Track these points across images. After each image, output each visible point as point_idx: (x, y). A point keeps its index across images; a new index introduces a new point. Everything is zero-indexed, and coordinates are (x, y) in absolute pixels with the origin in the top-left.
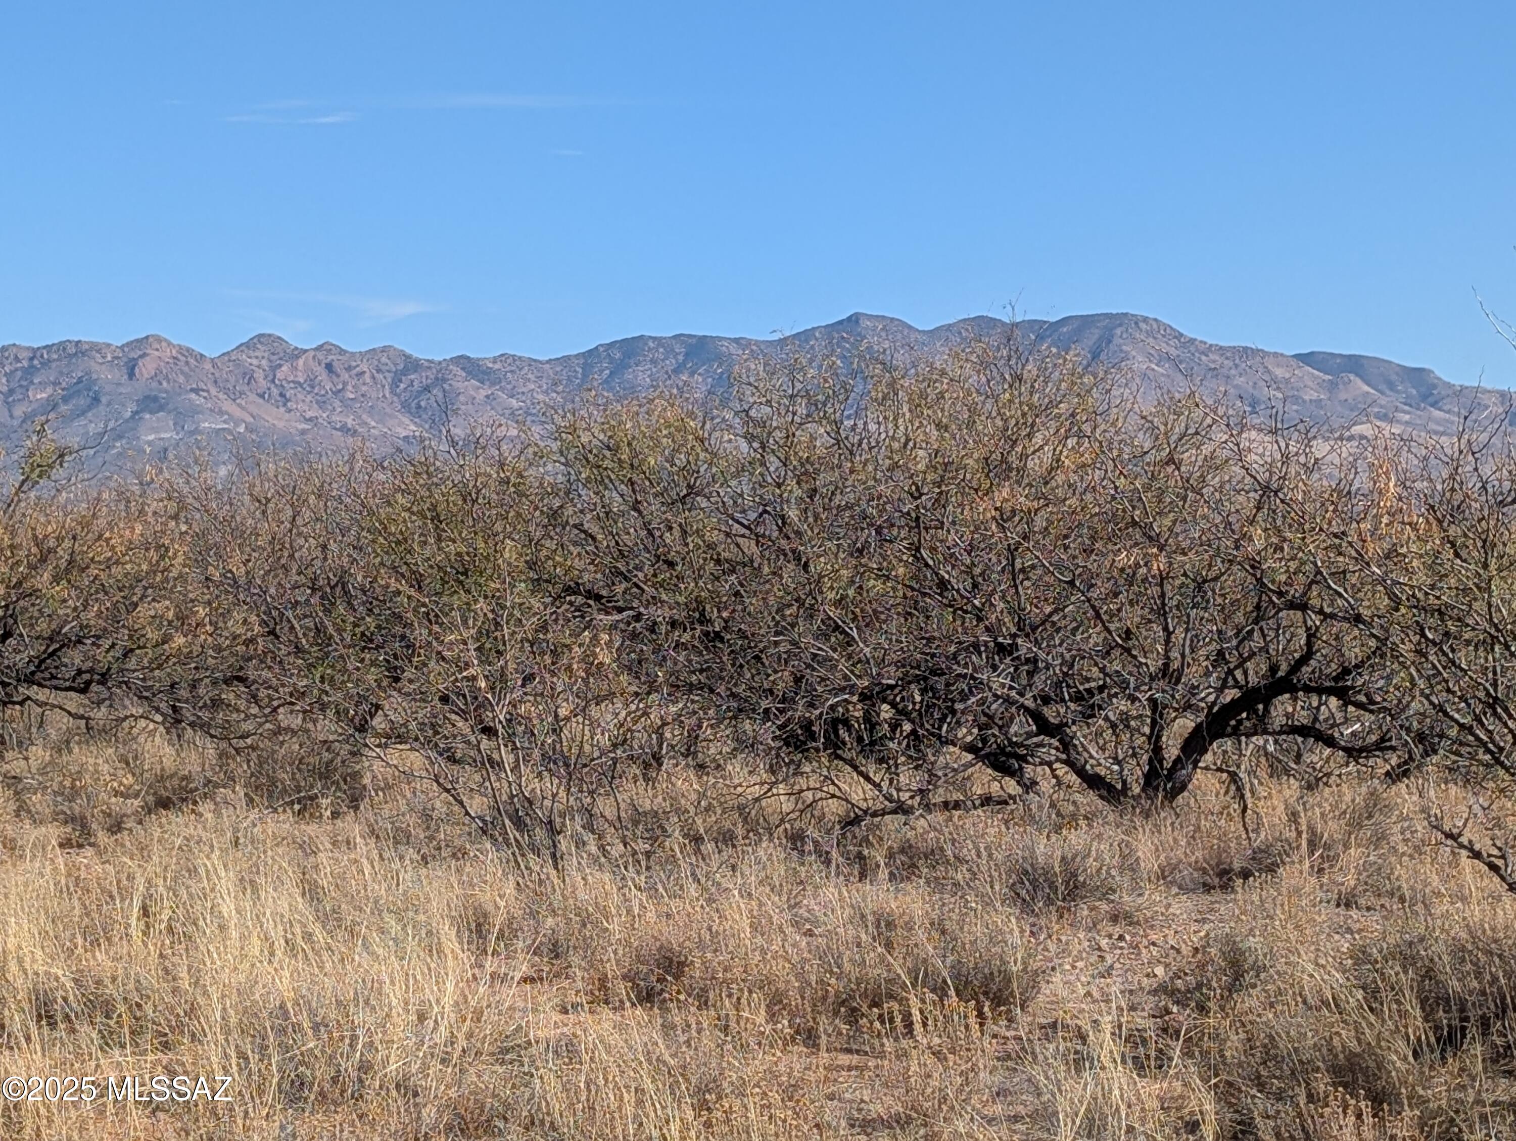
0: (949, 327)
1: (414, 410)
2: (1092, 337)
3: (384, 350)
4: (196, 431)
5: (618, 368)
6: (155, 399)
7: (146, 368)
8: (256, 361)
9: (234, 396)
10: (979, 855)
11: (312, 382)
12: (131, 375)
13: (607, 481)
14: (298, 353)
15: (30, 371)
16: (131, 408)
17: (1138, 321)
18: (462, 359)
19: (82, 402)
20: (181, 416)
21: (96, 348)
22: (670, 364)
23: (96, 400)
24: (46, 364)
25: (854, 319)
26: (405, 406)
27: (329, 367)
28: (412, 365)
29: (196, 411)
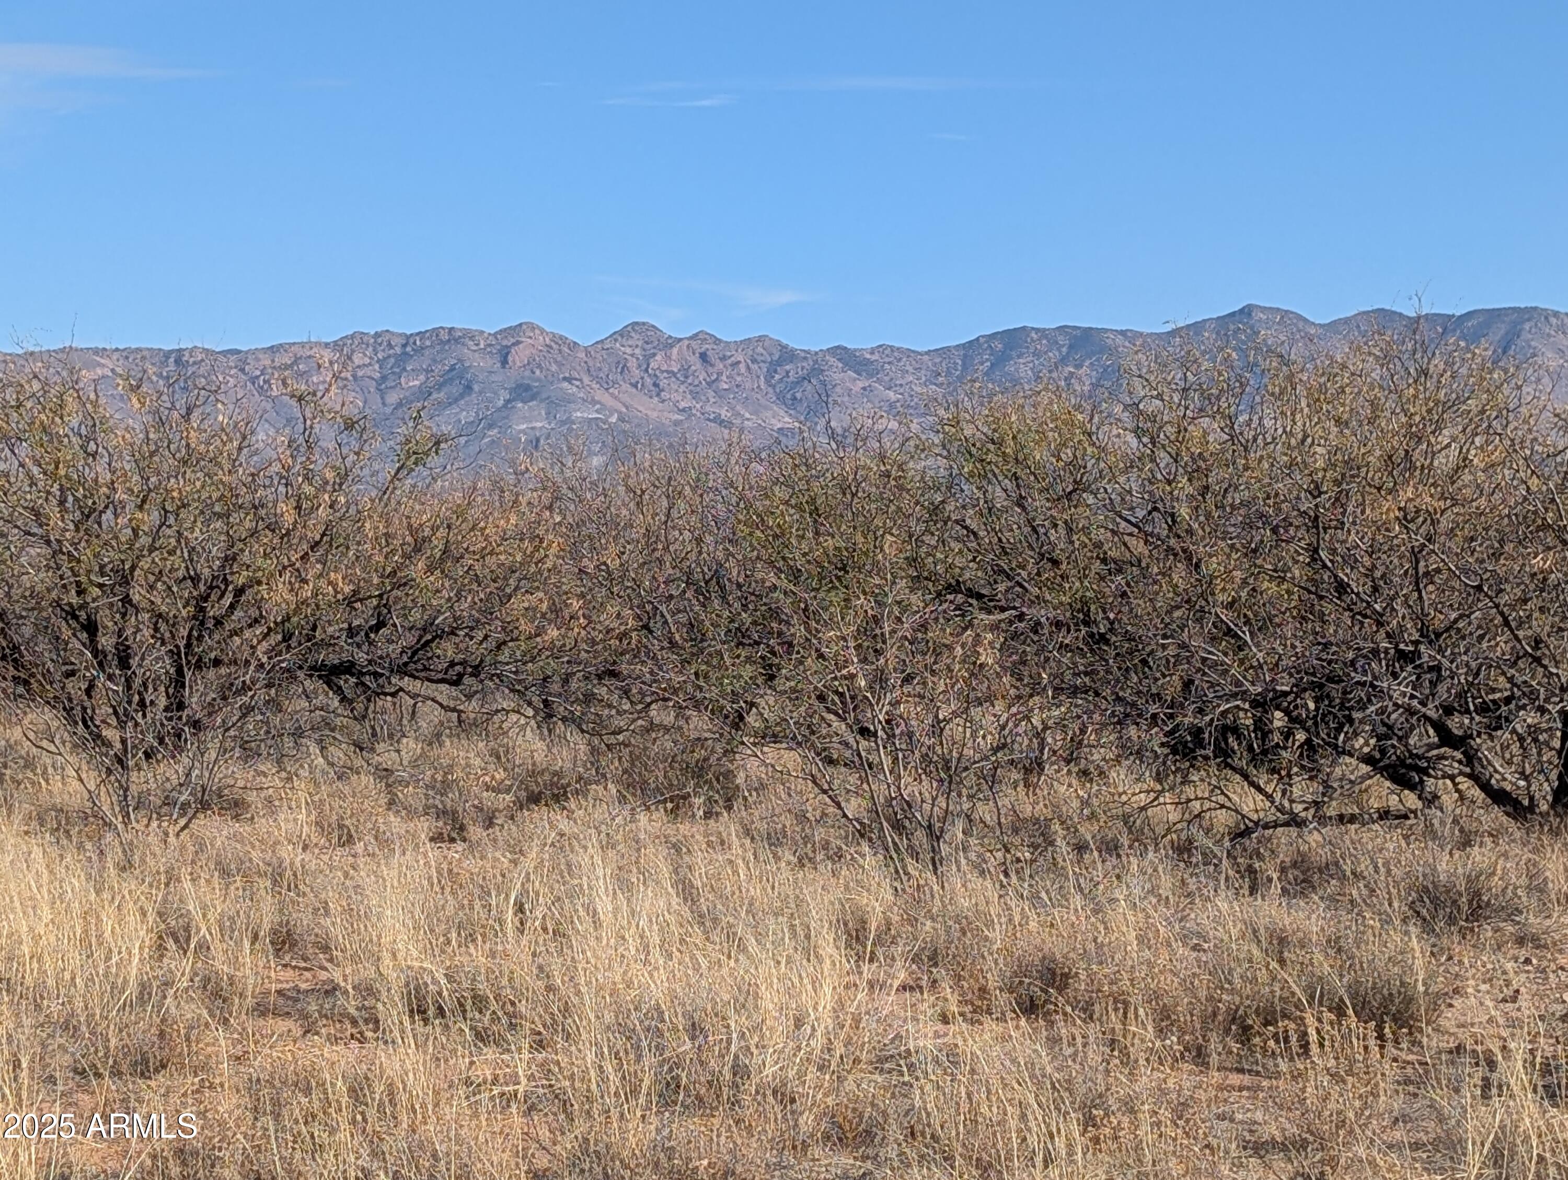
0: (1346, 321)
1: (789, 401)
2: (1499, 331)
3: (760, 339)
4: (569, 421)
5: (1000, 360)
6: (528, 388)
7: (519, 356)
8: (629, 350)
9: (607, 384)
10: (1377, 870)
11: (686, 371)
12: (504, 362)
13: (990, 475)
14: (670, 343)
15: (403, 358)
16: (504, 395)
17: (1547, 315)
18: (840, 352)
19: (455, 390)
20: (553, 405)
21: (470, 335)
22: (1054, 355)
23: (469, 388)
24: (420, 350)
25: (1247, 311)
26: (781, 398)
27: (703, 357)
28: (787, 355)
29: (569, 400)
